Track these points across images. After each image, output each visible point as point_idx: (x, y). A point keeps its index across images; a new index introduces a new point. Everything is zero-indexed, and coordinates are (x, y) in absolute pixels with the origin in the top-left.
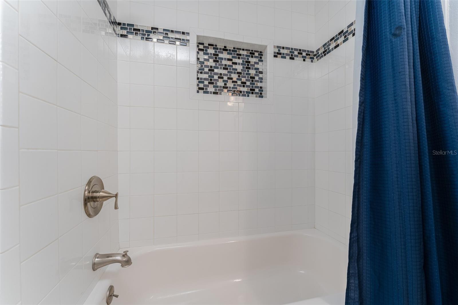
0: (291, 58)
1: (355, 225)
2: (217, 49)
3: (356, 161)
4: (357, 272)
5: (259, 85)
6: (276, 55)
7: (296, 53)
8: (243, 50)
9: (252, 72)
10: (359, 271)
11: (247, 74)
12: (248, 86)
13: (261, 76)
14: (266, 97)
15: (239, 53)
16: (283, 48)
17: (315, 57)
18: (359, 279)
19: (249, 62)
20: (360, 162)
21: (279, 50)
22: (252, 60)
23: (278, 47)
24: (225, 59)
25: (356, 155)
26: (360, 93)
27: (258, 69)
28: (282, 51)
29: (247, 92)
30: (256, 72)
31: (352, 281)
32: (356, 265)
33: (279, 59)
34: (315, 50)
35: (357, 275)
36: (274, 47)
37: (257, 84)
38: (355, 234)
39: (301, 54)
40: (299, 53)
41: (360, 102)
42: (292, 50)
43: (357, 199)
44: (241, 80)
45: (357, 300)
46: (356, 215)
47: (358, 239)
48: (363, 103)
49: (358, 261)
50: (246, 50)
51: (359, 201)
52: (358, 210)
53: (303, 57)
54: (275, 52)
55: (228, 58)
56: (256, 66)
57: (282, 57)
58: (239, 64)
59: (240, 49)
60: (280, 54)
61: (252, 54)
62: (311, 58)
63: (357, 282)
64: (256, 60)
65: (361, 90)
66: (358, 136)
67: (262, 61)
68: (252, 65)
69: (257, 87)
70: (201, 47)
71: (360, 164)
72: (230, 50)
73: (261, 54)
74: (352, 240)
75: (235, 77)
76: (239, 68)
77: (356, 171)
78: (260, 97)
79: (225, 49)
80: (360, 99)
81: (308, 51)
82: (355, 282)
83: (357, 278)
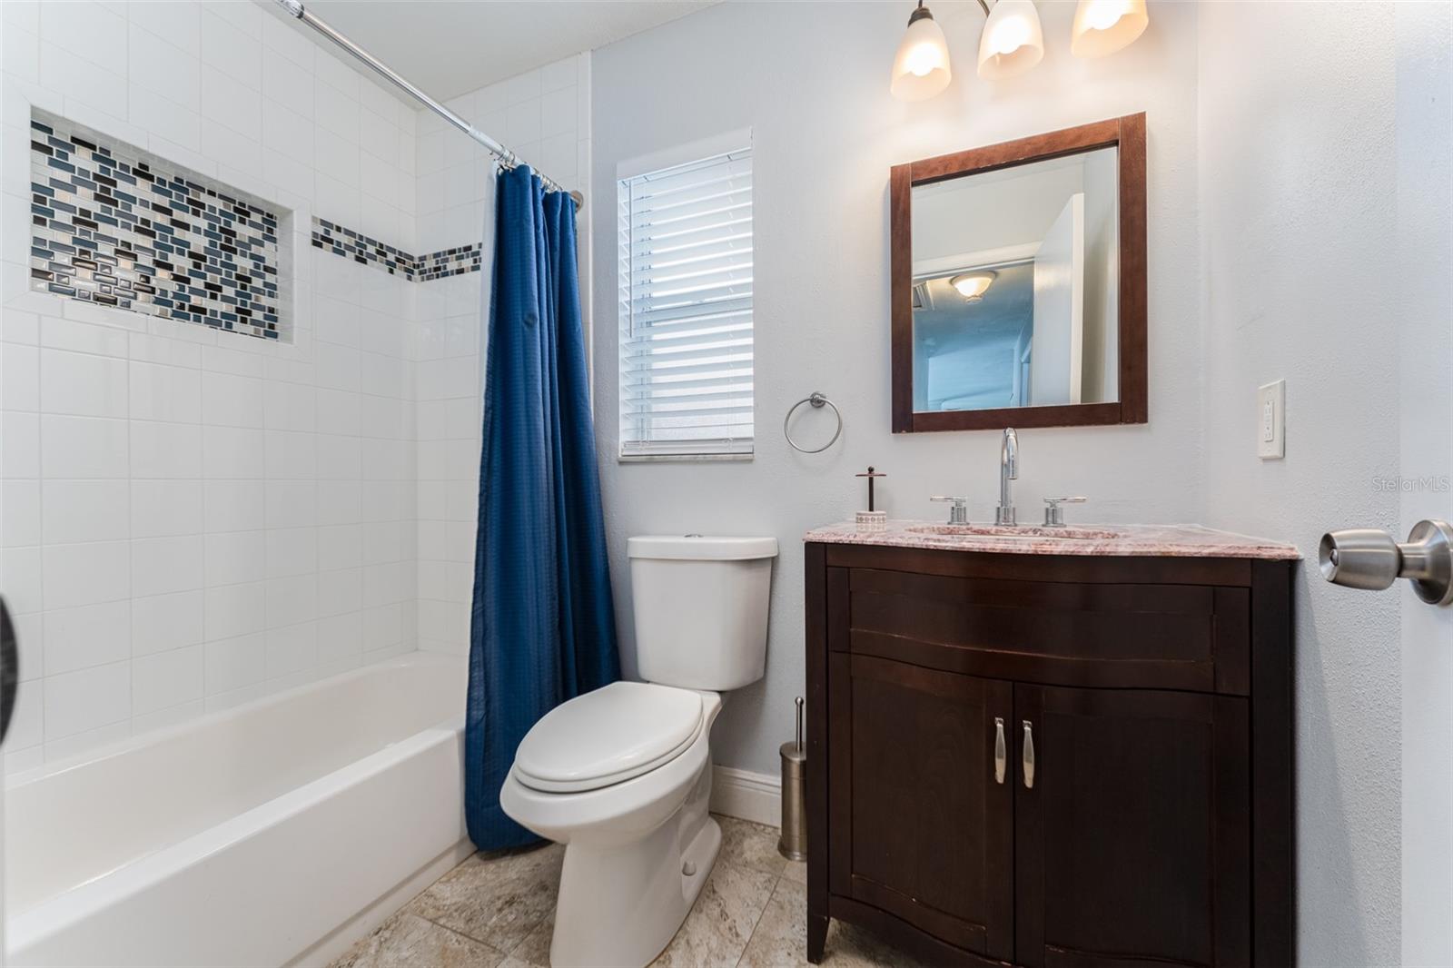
0: (359, 259)
1: (480, 592)
2: (113, 163)
3: (481, 495)
4: (481, 659)
5: (265, 301)
6: (319, 240)
7: (371, 249)
8: (212, 193)
9: (243, 264)
10: (485, 659)
11: (223, 264)
12: (226, 299)
13: (270, 278)
14: (290, 340)
15: (197, 199)
16: (339, 229)
17: (416, 271)
18: (485, 668)
19: (234, 234)
20: (487, 496)
21: (327, 232)
22: (243, 231)
23: (323, 223)
24: (144, 203)
25: (481, 485)
26: (486, 394)
27: (262, 259)
28: (334, 235)
29: (224, 315)
30: (257, 266)
31: (476, 674)
32: (481, 649)
33: (326, 253)
34: (416, 255)
35: (482, 663)
36: (314, 219)
37: (257, 299)
38: (479, 605)
39: (384, 255)
40: (378, 252)
41: (486, 407)
42: (362, 242)
43: (481, 553)
44: (203, 276)
45: (482, 698)
46: (481, 576)
47: (484, 612)
48: (489, 408)
49: (484, 644)
50: (221, 197)
51: (485, 555)
52: (484, 568)
53: (388, 263)
54: (315, 234)
55: (156, 202)
56: (255, 249)
57: (335, 251)
58: (197, 230)
59: (202, 190)
60: (331, 241)
61: (243, 212)
62: (407, 270)
63: (482, 673)
64: (258, 234)
65: (487, 390)
66: (483, 458)
67: (274, 240)
68: (240, 243)
69: (261, 308)
70: (43, 138)
71: (486, 500)
72: (162, 181)
73: (270, 221)
74: (475, 614)
75: (182, 263)
76: (199, 243)
77: (480, 509)
78: (267, 334)
79: (143, 172)
80: (486, 402)
81: (400, 253)
82: (479, 674)
83: (482, 668)
